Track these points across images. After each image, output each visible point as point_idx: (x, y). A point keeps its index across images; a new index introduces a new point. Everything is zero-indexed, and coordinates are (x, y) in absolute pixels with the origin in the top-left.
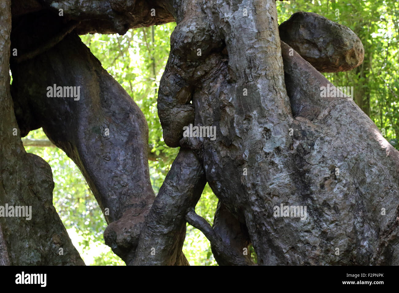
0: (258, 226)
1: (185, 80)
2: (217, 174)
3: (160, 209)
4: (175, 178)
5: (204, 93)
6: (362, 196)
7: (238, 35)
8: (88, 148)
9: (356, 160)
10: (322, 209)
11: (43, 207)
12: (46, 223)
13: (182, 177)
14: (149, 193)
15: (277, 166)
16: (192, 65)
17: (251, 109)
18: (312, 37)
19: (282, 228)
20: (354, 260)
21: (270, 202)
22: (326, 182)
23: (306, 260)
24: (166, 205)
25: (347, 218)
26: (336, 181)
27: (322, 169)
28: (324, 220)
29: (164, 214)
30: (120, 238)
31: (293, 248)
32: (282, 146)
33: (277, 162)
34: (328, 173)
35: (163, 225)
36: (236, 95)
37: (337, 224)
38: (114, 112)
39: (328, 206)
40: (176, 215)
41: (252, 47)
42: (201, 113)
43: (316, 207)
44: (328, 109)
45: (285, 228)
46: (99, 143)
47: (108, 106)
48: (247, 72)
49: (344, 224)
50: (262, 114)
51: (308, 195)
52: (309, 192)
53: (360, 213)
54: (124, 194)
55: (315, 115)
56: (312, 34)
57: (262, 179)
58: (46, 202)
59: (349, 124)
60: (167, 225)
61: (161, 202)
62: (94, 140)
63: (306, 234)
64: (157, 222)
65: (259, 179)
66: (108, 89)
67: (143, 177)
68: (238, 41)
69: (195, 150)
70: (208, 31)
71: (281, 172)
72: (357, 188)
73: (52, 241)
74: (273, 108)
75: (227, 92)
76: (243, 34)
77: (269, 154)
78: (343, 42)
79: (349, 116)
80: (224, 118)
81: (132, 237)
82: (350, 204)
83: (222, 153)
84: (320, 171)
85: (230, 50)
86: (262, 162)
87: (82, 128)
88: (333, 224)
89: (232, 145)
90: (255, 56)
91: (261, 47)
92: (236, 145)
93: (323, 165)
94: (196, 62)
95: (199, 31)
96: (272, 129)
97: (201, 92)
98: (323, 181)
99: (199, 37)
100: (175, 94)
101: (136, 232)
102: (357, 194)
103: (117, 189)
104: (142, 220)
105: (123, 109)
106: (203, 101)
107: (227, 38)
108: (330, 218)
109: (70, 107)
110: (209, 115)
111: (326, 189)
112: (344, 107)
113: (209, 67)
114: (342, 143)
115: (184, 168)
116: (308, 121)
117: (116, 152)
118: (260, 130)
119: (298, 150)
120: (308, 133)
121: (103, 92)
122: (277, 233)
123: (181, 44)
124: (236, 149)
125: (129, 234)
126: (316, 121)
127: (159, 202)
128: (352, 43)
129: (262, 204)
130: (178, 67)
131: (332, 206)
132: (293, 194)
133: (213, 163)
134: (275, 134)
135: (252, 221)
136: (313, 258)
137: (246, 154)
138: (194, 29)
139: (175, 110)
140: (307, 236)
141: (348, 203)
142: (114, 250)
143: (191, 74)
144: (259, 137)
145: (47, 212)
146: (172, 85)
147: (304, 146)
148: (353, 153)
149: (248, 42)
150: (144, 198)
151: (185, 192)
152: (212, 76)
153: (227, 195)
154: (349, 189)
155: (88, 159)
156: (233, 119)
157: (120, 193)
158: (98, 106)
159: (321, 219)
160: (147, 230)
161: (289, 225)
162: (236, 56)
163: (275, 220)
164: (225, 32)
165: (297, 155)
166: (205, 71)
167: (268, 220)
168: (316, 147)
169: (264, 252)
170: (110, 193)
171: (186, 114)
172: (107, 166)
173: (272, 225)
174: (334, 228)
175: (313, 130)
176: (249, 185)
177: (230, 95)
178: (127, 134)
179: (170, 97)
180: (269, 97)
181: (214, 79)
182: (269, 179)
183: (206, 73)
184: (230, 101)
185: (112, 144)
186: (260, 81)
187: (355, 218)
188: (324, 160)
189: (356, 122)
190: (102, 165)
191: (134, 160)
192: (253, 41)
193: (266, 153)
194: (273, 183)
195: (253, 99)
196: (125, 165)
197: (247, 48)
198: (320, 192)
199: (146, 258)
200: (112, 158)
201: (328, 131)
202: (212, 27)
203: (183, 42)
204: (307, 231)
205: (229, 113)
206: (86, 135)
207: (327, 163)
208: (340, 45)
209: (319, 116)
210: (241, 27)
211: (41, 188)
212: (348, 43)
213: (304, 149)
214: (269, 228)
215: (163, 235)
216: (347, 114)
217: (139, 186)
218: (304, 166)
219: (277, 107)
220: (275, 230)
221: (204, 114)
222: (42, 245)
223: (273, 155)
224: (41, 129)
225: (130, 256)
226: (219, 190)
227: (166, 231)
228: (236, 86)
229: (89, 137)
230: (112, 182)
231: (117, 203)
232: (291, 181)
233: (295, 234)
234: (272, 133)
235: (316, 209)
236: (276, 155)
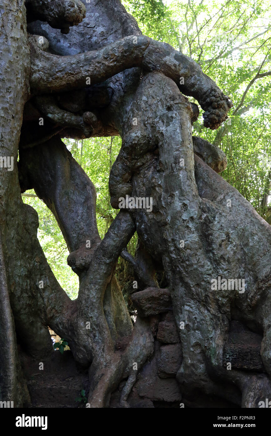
0: (174, 267)
1: (129, 167)
2: (146, 230)
3: (106, 247)
4: (116, 228)
5: (141, 177)
6: (245, 253)
7: (169, 141)
8: (61, 203)
9: (243, 230)
10: (219, 261)
11: (31, 239)
12: (32, 249)
13: (121, 228)
14: (96, 235)
15: (190, 229)
16: (135, 158)
17: (174, 190)
18: (200, 151)
19: (191, 270)
20: (237, 295)
21: (185, 253)
22: (223, 243)
23: (207, 293)
24: (110, 245)
25: (235, 268)
26: (229, 243)
27: (220, 234)
28: (220, 268)
29: (108, 251)
30: (78, 263)
31: (198, 285)
32: (195, 216)
33: (190, 226)
34: (224, 237)
35: (106, 257)
36: (164, 180)
37: (229, 272)
38: (77, 184)
39: (224, 259)
40: (115, 252)
41: (177, 150)
42: (137, 189)
43: (216, 259)
44: (223, 195)
45: (194, 271)
46: (68, 201)
47: (74, 180)
48: (173, 166)
49: (234, 271)
50: (182, 194)
51: (211, 250)
52: (211, 249)
53: (243, 265)
54: (81, 234)
55: (214, 198)
56: (200, 149)
57: (179, 236)
58: (33, 236)
59: (238, 206)
60: (109, 258)
61: (107, 243)
62: (64, 199)
63: (208, 276)
64: (103, 255)
65: (177, 236)
66: (75, 169)
67: (93, 225)
68: (168, 145)
69: (131, 212)
70: (148, 138)
71: (193, 233)
72: (242, 248)
73: (35, 261)
74: (190, 190)
75: (157, 177)
76: (172, 142)
77: (185, 220)
78: (218, 156)
79: (238, 201)
80: (153, 194)
81: (86, 263)
82: (237, 258)
83: (149, 216)
84: (219, 235)
85: (162, 151)
86: (180, 225)
87: (58, 191)
88: (227, 271)
89: (159, 212)
90: (180, 156)
91: (184, 151)
92: (162, 212)
93: (221, 231)
94: (138, 156)
95: (142, 137)
96: (188, 204)
97: (138, 176)
98: (221, 242)
99: (142, 141)
100: (122, 176)
101: (89, 260)
102: (242, 252)
103: (77, 231)
104: (93, 253)
105: (83, 182)
106: (139, 182)
107: (161, 143)
108: (225, 267)
109: (52, 178)
110: (143, 191)
111: (223, 248)
112: (234, 194)
113: (145, 160)
114: (234, 218)
115: (122, 222)
116: (210, 201)
117: (77, 208)
118: (180, 204)
119: (205, 219)
120: (211, 209)
121: (72, 171)
122: (188, 273)
123: (130, 144)
124: (161, 215)
125: (84, 261)
126: (215, 202)
127: (105, 243)
128: (223, 157)
129: (178, 253)
130: (125, 158)
131: (226, 259)
132: (200, 249)
133: (143, 222)
134: (190, 208)
135: (168, 262)
136: (211, 293)
137: (169, 218)
138: (139, 135)
139: (121, 185)
140: (208, 278)
141: (236, 258)
142: (73, 270)
143: (133, 164)
144: (179, 209)
145: (33, 242)
146: (120, 170)
147: (210, 218)
148: (241, 225)
149: (175, 147)
150: (94, 238)
151: (122, 238)
152: (147, 166)
153: (151, 243)
154: (237, 249)
155: (60, 210)
156: (161, 195)
157: (79, 233)
158: (68, 179)
159: (219, 267)
160: (96, 260)
161: (196, 269)
162: (166, 155)
163: (187, 265)
164: (159, 139)
165: (204, 223)
166: (143, 163)
167: (182, 264)
168: (216, 219)
169: (176, 284)
170: (72, 233)
171: (127, 189)
172: (71, 215)
173: (185, 268)
174: (227, 274)
175: (214, 207)
176: (170, 240)
177: (159, 180)
178: (84, 197)
179: (118, 177)
180: (187, 183)
181: (148, 169)
182: (185, 237)
183: (144, 164)
184: (159, 183)
185: (75, 202)
186: (181, 172)
187: (240, 268)
188: (222, 228)
189: (243, 205)
190: (68, 215)
191: (88, 213)
192: (179, 146)
193: (183, 220)
194: (187, 240)
195: (176, 184)
196: (83, 216)
197: (174, 150)
198: (219, 249)
199: (94, 278)
200: (75, 211)
201: (224, 209)
202: (150, 136)
203: (132, 143)
204: (208, 275)
205: (158, 191)
206: (60, 195)
207: (223, 230)
208: (216, 157)
209: (217, 199)
210: (171, 137)
211: (31, 226)
212: (220, 157)
213: (209, 219)
214: (182, 269)
215: (106, 264)
216: (236, 199)
217: (90, 230)
218: (209, 230)
219: (192, 190)
220: (186, 272)
221: (139, 190)
222: (29, 263)
223: (188, 221)
224: (33, 189)
225: (83, 274)
226: (145, 239)
227: (108, 261)
228: (164, 174)
229: (62, 197)
230: (74, 225)
231: (76, 239)
232: (199, 240)
233: (200, 276)
234: (189, 207)
235: (215, 261)
236: (190, 222)
